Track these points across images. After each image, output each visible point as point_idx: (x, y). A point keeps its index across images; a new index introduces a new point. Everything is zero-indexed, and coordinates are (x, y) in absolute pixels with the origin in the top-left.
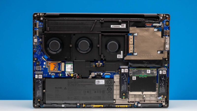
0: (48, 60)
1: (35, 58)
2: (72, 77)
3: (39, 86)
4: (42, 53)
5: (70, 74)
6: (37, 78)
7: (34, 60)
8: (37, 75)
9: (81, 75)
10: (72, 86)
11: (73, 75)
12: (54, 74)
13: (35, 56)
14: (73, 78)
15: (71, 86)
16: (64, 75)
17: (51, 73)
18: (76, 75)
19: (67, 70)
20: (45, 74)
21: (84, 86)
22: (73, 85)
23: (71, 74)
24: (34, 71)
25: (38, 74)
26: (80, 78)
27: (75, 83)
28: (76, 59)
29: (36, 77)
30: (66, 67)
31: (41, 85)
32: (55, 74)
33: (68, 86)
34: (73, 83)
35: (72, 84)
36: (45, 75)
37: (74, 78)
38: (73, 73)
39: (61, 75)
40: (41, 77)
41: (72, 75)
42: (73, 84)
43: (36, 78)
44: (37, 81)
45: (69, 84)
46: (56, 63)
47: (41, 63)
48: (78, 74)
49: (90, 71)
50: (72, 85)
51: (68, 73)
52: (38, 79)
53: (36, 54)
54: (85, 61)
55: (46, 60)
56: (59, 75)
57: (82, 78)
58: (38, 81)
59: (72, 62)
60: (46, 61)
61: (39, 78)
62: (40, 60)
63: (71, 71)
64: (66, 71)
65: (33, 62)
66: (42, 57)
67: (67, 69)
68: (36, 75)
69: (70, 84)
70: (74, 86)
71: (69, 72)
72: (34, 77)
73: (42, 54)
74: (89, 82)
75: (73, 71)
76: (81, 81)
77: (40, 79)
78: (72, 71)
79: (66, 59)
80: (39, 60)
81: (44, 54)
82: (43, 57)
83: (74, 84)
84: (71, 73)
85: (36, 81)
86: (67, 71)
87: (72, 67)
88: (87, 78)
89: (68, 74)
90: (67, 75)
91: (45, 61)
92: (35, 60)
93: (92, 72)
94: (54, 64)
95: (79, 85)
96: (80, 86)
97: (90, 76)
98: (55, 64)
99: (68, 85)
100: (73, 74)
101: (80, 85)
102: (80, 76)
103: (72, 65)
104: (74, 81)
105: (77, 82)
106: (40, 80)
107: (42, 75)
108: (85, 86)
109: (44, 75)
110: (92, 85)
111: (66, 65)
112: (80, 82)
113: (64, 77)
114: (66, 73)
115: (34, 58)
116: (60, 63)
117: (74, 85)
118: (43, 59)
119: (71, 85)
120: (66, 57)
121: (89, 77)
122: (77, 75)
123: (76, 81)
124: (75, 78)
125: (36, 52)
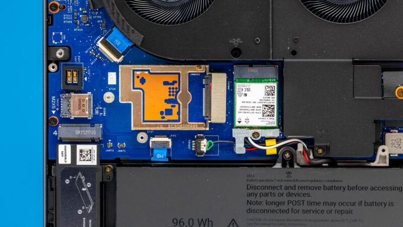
0: (132, 56)
1: (59, 46)
2: (273, 160)
3: (80, 212)
4: (94, 21)
5: (262, 141)
6: (69, 162)
7: (49, 62)
8: (69, 147)
9: (326, 149)
10: (272, 211)
11: (278, 149)
12: (166, 139)
13: (58, 38)
14: (278, 166)
15: (267, 211)
16: (222, 147)
17: (151, 134)
18: (295, 146)
19: (240, 117)
20: (115, 142)
21: (341, 212)
22: (279, 204)
23: (268, 142)
24: (51, 125)
25: (74, 143)
26: (319, 166)
27: (290, 195)
28: (294, 53)
29: (64, 154)
30: (239, 101)
31: (88, 203)
32: (173, 139)
33: (250, 211)
34: (277, 192)
35: (269, 199)
36: (115, 147)
37: (284, 165)
38: (276, 133)
39: (204, 145)
40: (89, 156)
41: (271, 148)
42: (277, 199)
43: (61, 161)
44: (67, 182)
45: (252, 199)
46: (175, 78)
47: (92, 78)
48: (310, 143)
49: (376, 122)
50: (273, 207)
51: (249, 134)
52: (72, 169)
53: (64, 27)
54: (351, 60)
55: (118, 58)
56: (198, 146)
57: (333, 163)
58: (72, 181)
59: (272, 71)
60: (122, 63)
61: (79, 163)
62: (86, 58)
63: (264, 124)
64: (237, 124)
65: (48, 71)
66: (99, 44)
67: (244, 110)
68: (61, 147)
69: (263, 199)
70: (282, 211)
71: (251, 128)
72: (51, 161)
73: (97, 25)
74: (373, 189)
75: (281, 125)
76: (328, 184)
77: (86, 170)
78: (273, 121)
79: (236, 52)
80: (77, 59)
81: (110, 25)
82: (105, 43)
83: (285, 199)
84: (263, 133)
85: (63, 180)
86: (243, 124)
87: (274, 101)
88: (363, 162)
89: (246, 138)
90: (240, 149)
91: (114, 67)
92: (57, 62)
93: (389, 131)
94: (166, 83)
95: (313, 208)
96: (322, 212)
97: (380, 153)
98: (174, 82)
99: (253, 207)
100: (278, 140)
101: (318, 204)
102: (320, 151)
103: (275, 85)
104: (284, 184)
105: (302, 188)
106: (83, 178)
107: (94, 147)
108: (350, 212)
109: (110, 144)
110: (391, 204)
111: (238, 86)
112: (319, 188)
113: (226, 156)
114: (239, 136)
115: (50, 48)
116: (203, 75)
117: (285, 207)
118: (102, 55)
119: (267, 203)
120: (236, 42)
121: (373, 160)
122: (300, 147)
123: (298, 184)
124: (292, 166)
125: (66, 13)
